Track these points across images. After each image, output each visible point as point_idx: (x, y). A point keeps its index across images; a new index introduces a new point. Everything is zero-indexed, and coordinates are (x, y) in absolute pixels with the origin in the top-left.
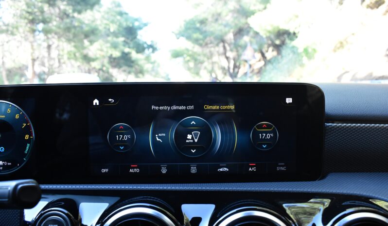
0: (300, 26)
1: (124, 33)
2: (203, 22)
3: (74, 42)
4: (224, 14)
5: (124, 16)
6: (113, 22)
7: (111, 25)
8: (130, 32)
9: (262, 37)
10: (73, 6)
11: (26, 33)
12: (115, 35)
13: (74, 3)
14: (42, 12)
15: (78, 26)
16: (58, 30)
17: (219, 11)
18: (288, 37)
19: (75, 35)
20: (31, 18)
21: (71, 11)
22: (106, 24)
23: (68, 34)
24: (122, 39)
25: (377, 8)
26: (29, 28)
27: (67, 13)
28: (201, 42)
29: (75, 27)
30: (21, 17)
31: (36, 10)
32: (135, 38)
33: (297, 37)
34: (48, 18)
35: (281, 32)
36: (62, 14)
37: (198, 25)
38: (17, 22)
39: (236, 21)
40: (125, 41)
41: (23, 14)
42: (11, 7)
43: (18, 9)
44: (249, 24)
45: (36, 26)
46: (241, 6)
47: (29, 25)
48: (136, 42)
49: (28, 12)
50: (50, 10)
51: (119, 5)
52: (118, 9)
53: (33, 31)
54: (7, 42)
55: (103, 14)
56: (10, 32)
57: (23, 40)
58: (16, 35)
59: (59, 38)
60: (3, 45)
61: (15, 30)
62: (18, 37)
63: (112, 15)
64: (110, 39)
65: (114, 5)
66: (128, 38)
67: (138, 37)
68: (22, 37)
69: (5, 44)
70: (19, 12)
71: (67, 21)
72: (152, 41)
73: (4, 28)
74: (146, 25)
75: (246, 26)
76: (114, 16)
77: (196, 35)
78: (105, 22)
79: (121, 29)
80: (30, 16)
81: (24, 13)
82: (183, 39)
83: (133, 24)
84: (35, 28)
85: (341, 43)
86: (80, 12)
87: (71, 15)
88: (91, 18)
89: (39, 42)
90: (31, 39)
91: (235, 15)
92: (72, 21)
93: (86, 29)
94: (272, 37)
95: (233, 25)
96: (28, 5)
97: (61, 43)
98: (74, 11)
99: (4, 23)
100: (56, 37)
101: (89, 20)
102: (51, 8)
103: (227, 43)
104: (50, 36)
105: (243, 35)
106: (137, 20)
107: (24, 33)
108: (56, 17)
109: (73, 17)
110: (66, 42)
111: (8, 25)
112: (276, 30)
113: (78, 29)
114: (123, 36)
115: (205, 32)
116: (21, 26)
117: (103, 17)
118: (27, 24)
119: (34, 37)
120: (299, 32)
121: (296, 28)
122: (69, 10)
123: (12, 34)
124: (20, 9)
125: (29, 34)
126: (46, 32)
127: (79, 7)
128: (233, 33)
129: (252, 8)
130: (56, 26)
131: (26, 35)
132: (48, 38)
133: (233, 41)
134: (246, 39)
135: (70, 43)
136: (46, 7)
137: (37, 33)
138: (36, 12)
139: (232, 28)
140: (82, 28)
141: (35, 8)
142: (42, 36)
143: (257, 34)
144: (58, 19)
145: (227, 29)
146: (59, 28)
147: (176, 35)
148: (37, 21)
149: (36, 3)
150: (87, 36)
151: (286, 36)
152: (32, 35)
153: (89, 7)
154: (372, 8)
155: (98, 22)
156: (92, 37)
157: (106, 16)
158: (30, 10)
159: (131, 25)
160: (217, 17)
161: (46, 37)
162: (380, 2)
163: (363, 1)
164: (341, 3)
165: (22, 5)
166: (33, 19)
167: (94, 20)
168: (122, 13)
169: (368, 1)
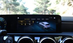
2: (38, 8)
7: (21, 9)
8: (25, 10)
14: (9, 6)
17: (41, 6)
18: (54, 11)
19: (15, 11)
24: (23, 11)
30: (5, 7)
33: (56, 11)
42: (3, 5)
48: (26, 12)
51: (23, 5)
53: (7, 10)
61: (4, 9)
62: (4, 11)
69: (2, 12)
74: (28, 9)
75: (46, 9)
76: (22, 7)
77: (37, 11)
79: (23, 9)
85: (64, 12)
86: (16, 6)
91: (44, 7)
93: (17, 9)
94: (51, 11)
96: (6, 5)
97: (12, 12)
106: (26, 8)
108: (12, 7)
111: (2, 8)
115: (39, 10)
121: (55, 9)
122: (14, 6)
129: (47, 6)
133: (44, 12)
134: (46, 11)
136: (10, 6)
142: (9, 11)
143: (48, 10)
146: (12, 9)
147: (33, 11)
150: (17, 11)
153: (18, 5)
155: (19, 8)
156: (18, 11)
160: (41, 8)
162: (71, 5)
163: (68, 5)
164: (64, 5)
165: (5, 5)
166: (7, 8)
167: (18, 8)
168: (24, 7)
169: (69, 5)
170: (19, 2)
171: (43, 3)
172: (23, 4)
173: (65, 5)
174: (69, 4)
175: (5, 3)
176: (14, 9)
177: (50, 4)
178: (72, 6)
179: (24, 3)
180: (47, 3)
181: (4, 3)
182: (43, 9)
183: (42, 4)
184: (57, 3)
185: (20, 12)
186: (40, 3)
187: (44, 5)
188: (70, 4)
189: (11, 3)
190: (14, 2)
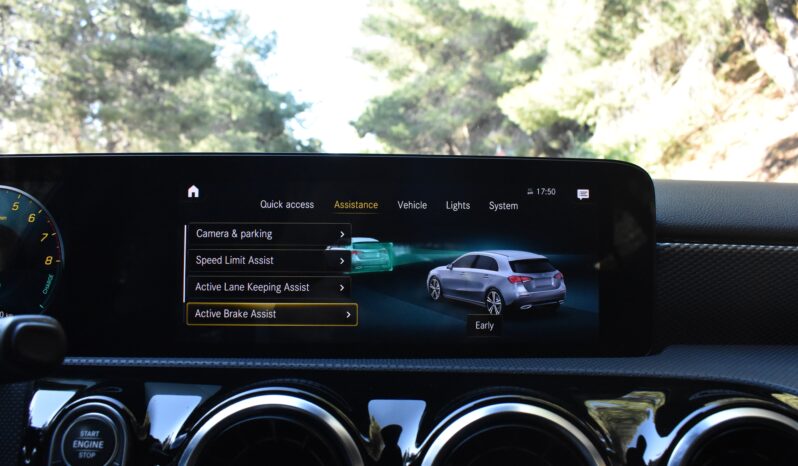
0: (596, 113)
1: (258, 124)
2: (411, 105)
3: (160, 138)
4: (452, 90)
5: (260, 90)
6: (236, 101)
7: (233, 107)
8: (271, 120)
9: (523, 133)
10: (161, 69)
11: (67, 118)
12: (241, 125)
13: (162, 65)
14: (101, 79)
15: (170, 108)
16: (129, 114)
17: (442, 83)
18: (574, 134)
19: (162, 126)
20: (78, 88)
21: (155, 79)
22: (224, 106)
23: (149, 123)
24: (252, 135)
25: (746, 79)
26: (74, 108)
27: (149, 82)
28: (408, 142)
29: (163, 109)
30: (59, 86)
31: (89, 75)
32: (280, 132)
33: (591, 134)
34: (111, 90)
35: (561, 123)
36: (138, 84)
37: (401, 110)
38: (50, 96)
39: (476, 103)
40: (258, 139)
41: (62, 82)
42: (40, 67)
43: (53, 72)
44: (499, 110)
45: (88, 106)
46: (484, 75)
47: (74, 104)
48: (280, 141)
49: (74, 79)
50: (114, 75)
51: (249, 70)
52: (248, 77)
53: (82, 115)
54: (29, 135)
55: (217, 86)
56: (35, 116)
57: (61, 132)
58: (47, 121)
59: (131, 129)
60: (21, 140)
61: (46, 112)
62: (51, 127)
63: (235, 88)
64: (230, 133)
65: (239, 70)
66: (265, 134)
67: (286, 132)
68: (58, 126)
69: (26, 138)
70: (56, 78)
71: (150, 96)
72: (311, 140)
73: (25, 107)
74: (300, 109)
75: (494, 113)
76: (241, 90)
77: (399, 129)
78: (223, 101)
79: (253, 115)
80: (75, 85)
81: (65, 79)
82: (371, 137)
83: (277, 105)
84: (85, 109)
85: (678, 146)
86: (174, 82)
87: (156, 87)
88: (195, 93)
89: (92, 137)
90: (76, 130)
91: (473, 92)
92: (158, 99)
93: (185, 112)
94: (544, 134)
95: (469, 109)
96: (72, 62)
97: (135, 140)
98: (163, 79)
99: (24, 98)
100: (125, 127)
101: (191, 97)
102: (118, 73)
103: (456, 145)
104: (113, 125)
105: (488, 132)
106: (283, 99)
107: (63, 117)
108: (129, 89)
109: (161, 90)
110: (143, 137)
111: (31, 102)
112: (552, 121)
113: (168, 113)
114: (256, 129)
115: (415, 123)
116: (59, 105)
117: (218, 92)
118: (69, 101)
119: (82, 126)
120: (595, 125)
121: (589, 117)
122: (154, 76)
123: (41, 119)
124: (57, 72)
125: (72, 120)
126: (106, 117)
127: (173, 73)
128: (468, 125)
129: (505, 79)
130: (126, 107)
131: (67, 123)
132: (109, 129)
133: (468, 142)
134: (494, 137)
135: (152, 141)
136: (109, 71)
137: (89, 119)
138: (89, 79)
139: (465, 117)
140: (176, 111)
141: (87, 70)
142: (98, 125)
143: (514, 126)
144: (130, 93)
145: (457, 118)
146: (132, 109)
147: (358, 128)
148: (90, 97)
149: (90, 61)
150: (185, 126)
151: (570, 133)
152: (78, 123)
153: (192, 71)
154: (736, 80)
155: (210, 103)
156: (195, 130)
157: (224, 90)
158: (78, 75)
159: (272, 108)
160: (438, 96)
161: (105, 128)
162: (750, 69)
163: (717, 67)
164: (675, 70)
165: (62, 64)
166: (82, 92)
167: (202, 97)
168: (256, 86)
169: (726, 67)
170: (208, 38)
171: (462, 54)
172: (252, 59)
173: (683, 70)
174: (724, 58)
175: (65, 42)
176: (149, 113)
177: (534, 64)
178: (755, 80)
179: (264, 51)
180: (503, 50)
181: (54, 47)
182: (458, 109)
183: (450, 55)
184: (603, 54)
185: (212, 137)
186: (423, 47)
187: (468, 70)
188: (743, 60)
189: (125, 44)
190: (152, 34)
